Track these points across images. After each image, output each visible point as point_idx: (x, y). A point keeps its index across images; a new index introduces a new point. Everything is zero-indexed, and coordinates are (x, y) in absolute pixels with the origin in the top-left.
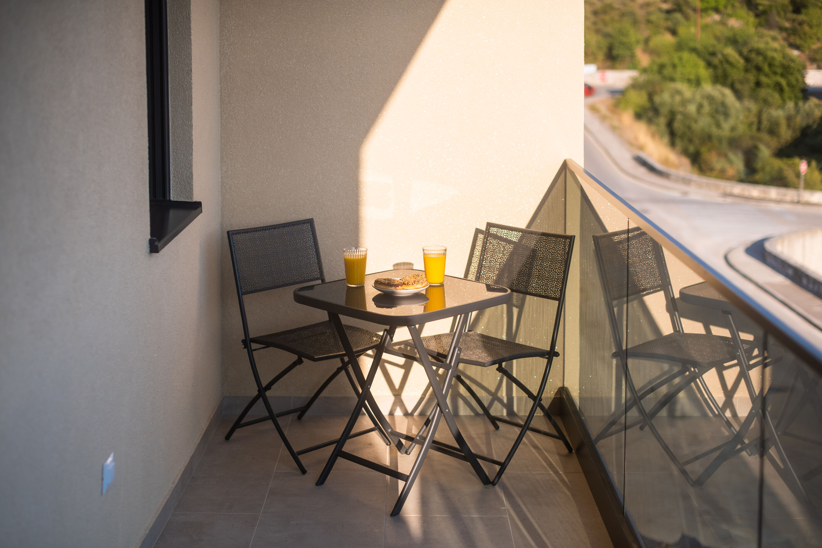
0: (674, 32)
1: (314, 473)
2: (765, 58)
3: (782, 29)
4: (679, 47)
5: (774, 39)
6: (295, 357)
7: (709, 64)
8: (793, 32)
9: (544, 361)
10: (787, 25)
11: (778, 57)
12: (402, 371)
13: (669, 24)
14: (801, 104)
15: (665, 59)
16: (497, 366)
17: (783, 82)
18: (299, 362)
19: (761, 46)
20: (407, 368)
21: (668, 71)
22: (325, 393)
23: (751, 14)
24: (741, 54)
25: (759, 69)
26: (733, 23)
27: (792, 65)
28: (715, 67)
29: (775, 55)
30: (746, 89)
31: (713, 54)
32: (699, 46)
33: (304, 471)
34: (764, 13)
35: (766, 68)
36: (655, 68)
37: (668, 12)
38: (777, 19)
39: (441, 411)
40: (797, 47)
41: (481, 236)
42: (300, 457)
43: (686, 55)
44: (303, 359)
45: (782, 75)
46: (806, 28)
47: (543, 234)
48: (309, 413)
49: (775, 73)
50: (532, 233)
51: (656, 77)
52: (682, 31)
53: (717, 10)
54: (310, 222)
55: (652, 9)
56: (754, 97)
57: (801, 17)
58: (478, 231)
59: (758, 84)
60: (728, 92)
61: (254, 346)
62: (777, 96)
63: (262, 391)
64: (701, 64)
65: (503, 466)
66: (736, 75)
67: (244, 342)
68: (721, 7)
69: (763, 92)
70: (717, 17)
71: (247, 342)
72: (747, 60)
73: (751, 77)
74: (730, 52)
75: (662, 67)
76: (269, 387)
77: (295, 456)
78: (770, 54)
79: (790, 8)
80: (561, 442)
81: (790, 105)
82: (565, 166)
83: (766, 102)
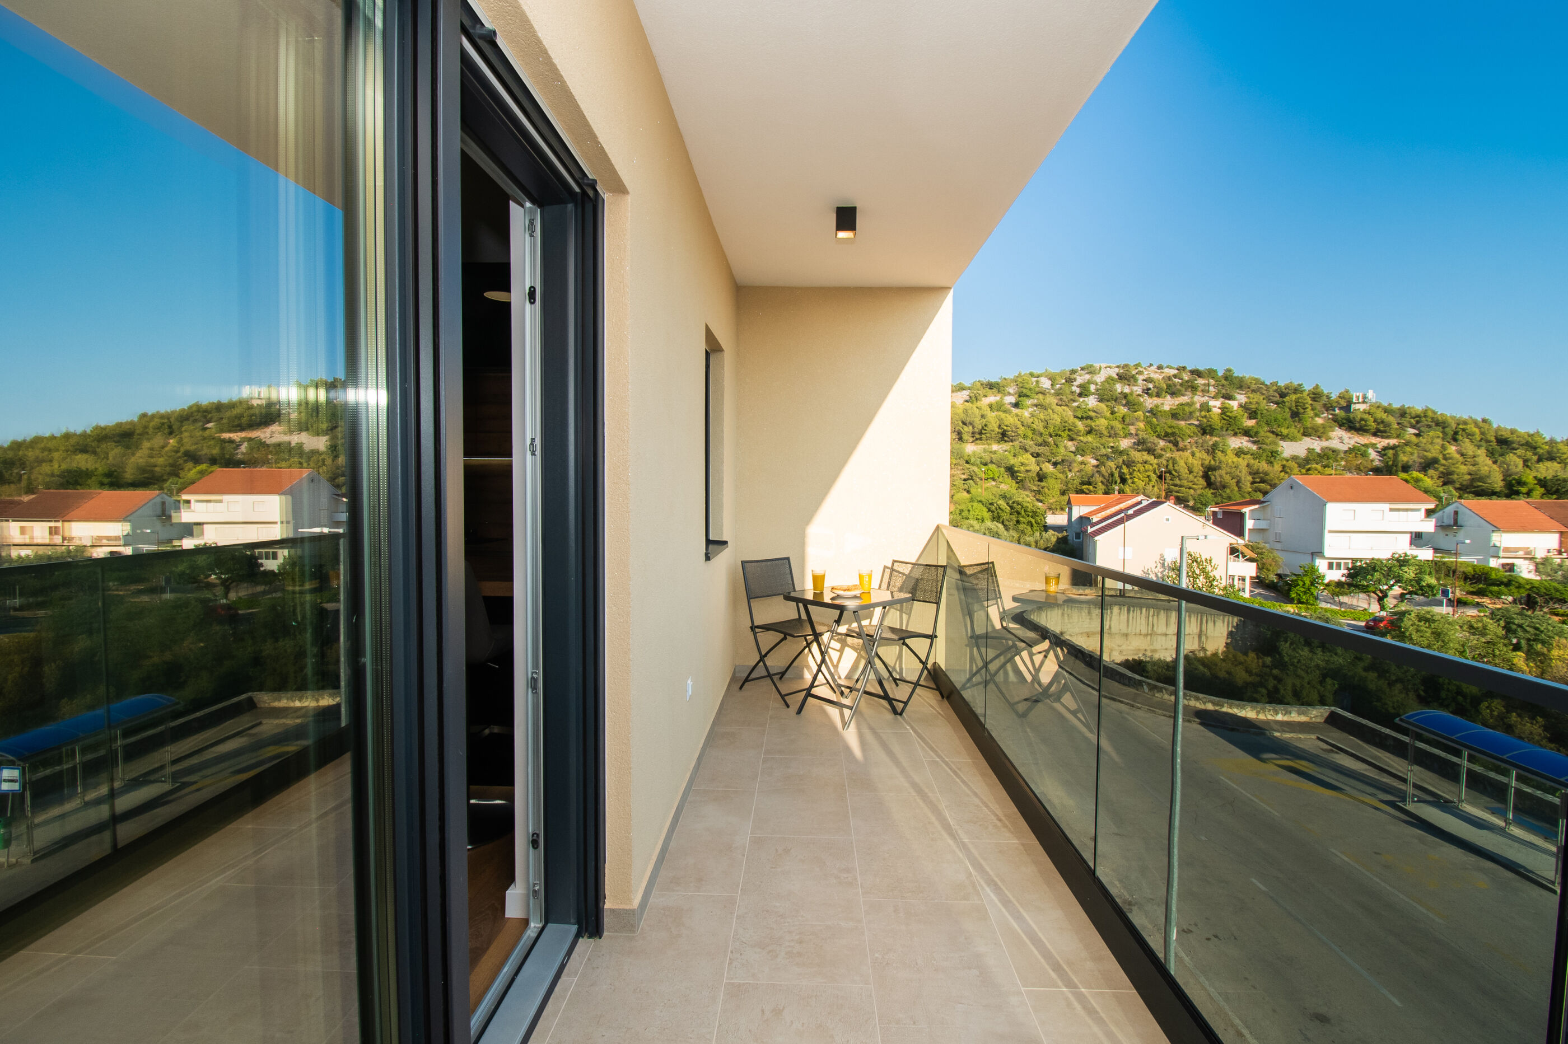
0: (968, 492)
1: (794, 707)
2: (1022, 507)
3: (1032, 491)
4: (972, 500)
5: (1027, 496)
6: (783, 636)
7: (989, 510)
8: (1039, 492)
9: (929, 641)
10: (1035, 488)
11: (1030, 506)
12: (838, 654)
13: (966, 487)
14: (1044, 533)
15: (963, 507)
16: (902, 641)
17: (1033, 521)
18: (785, 638)
19: (1020, 500)
20: (841, 651)
21: (965, 514)
22: (795, 664)
23: (1014, 481)
24: (1008, 504)
25: (1018, 513)
26: (1003, 486)
27: (1038, 510)
28: (993, 512)
29: (1028, 505)
30: (1011, 524)
31: (992, 504)
32: (983, 499)
33: (788, 706)
34: (1022, 481)
35: (1023, 512)
36: (958, 512)
37: (965, 480)
38: (1029, 485)
39: (871, 667)
40: (1041, 501)
41: (888, 571)
42: (786, 698)
43: (975, 504)
44: (787, 637)
45: (1032, 517)
46: (1046, 490)
47: (927, 565)
48: (786, 676)
49: (1028, 516)
50: (912, 577)
51: (959, 517)
52: (972, 490)
53: (993, 479)
54: (788, 559)
55: (955, 478)
56: (1016, 530)
57: (1043, 484)
58: (885, 567)
59: (1018, 522)
60: (1000, 526)
61: (757, 630)
62: (1029, 528)
63: (762, 658)
64: (985, 509)
65: (906, 703)
66: (1005, 516)
67: (751, 628)
68: (996, 478)
69: (1021, 527)
70: (994, 483)
71: (753, 628)
72: (1011, 507)
73: (1014, 517)
74: (1002, 503)
75: (962, 511)
76: (766, 655)
77: (783, 697)
78: (1025, 504)
79: (1037, 479)
80: (937, 692)
81: (1037, 534)
82: (938, 528)
83: (1023, 532)
